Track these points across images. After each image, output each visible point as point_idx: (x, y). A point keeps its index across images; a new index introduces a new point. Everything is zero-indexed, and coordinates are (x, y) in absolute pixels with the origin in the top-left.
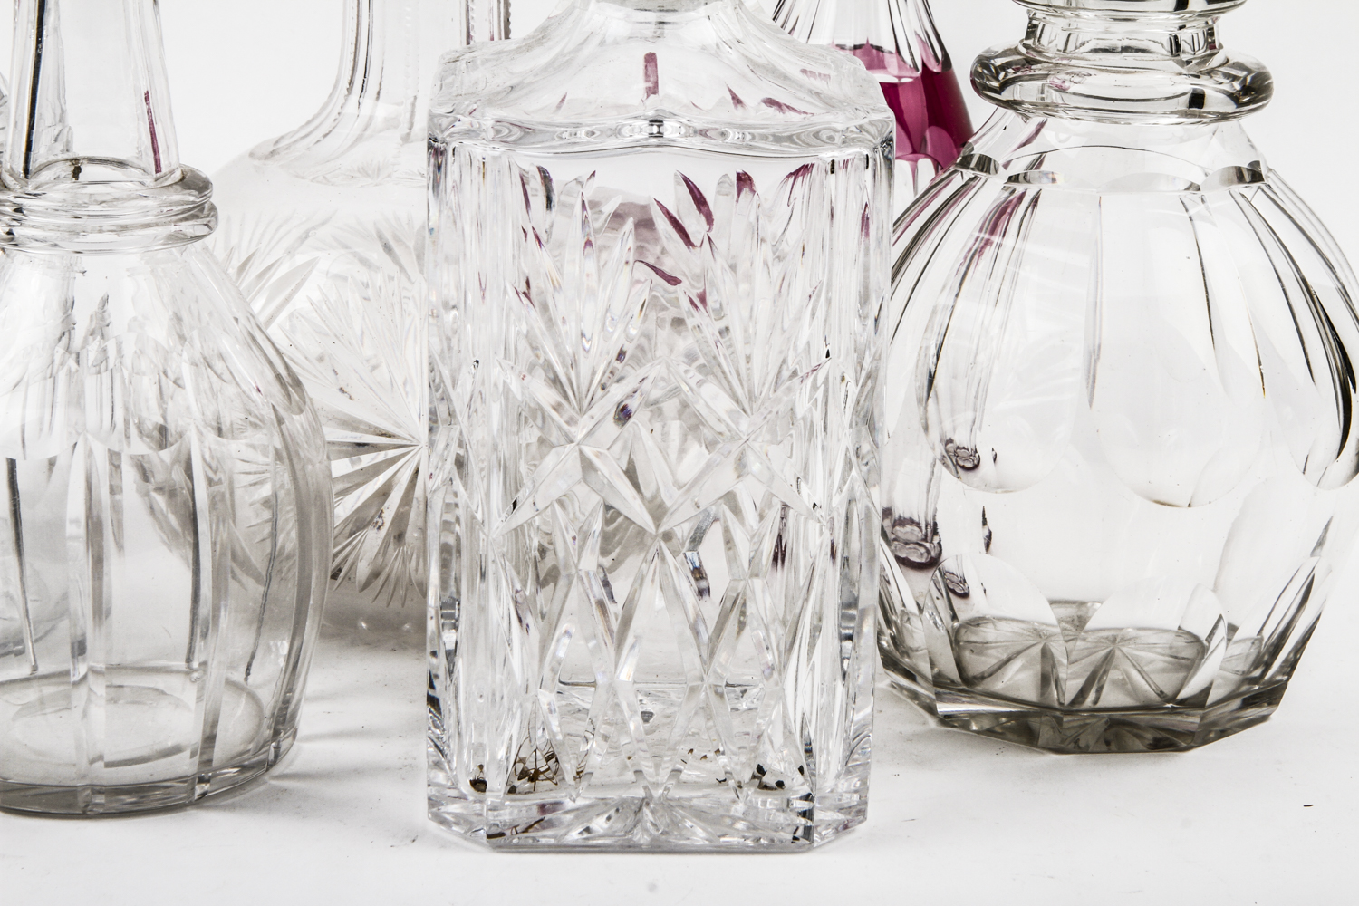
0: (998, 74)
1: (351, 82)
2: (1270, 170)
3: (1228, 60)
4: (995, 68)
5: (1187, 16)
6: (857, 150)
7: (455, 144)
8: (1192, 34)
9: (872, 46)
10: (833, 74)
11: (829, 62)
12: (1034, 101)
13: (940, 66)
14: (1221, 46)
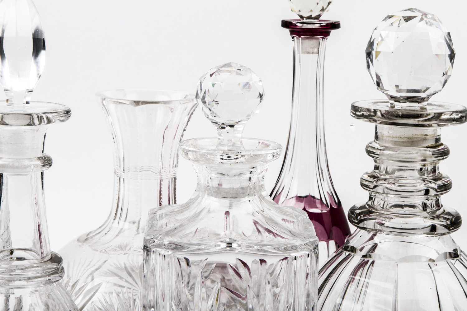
0: (357, 217)
1: (116, 214)
2: (462, 251)
3: (444, 211)
4: (356, 214)
5: (429, 196)
6: (305, 252)
7: (154, 250)
8: (430, 202)
9: (311, 196)
10: (295, 221)
11: (294, 216)
12: (372, 228)
13: (337, 206)
14: (442, 206)
